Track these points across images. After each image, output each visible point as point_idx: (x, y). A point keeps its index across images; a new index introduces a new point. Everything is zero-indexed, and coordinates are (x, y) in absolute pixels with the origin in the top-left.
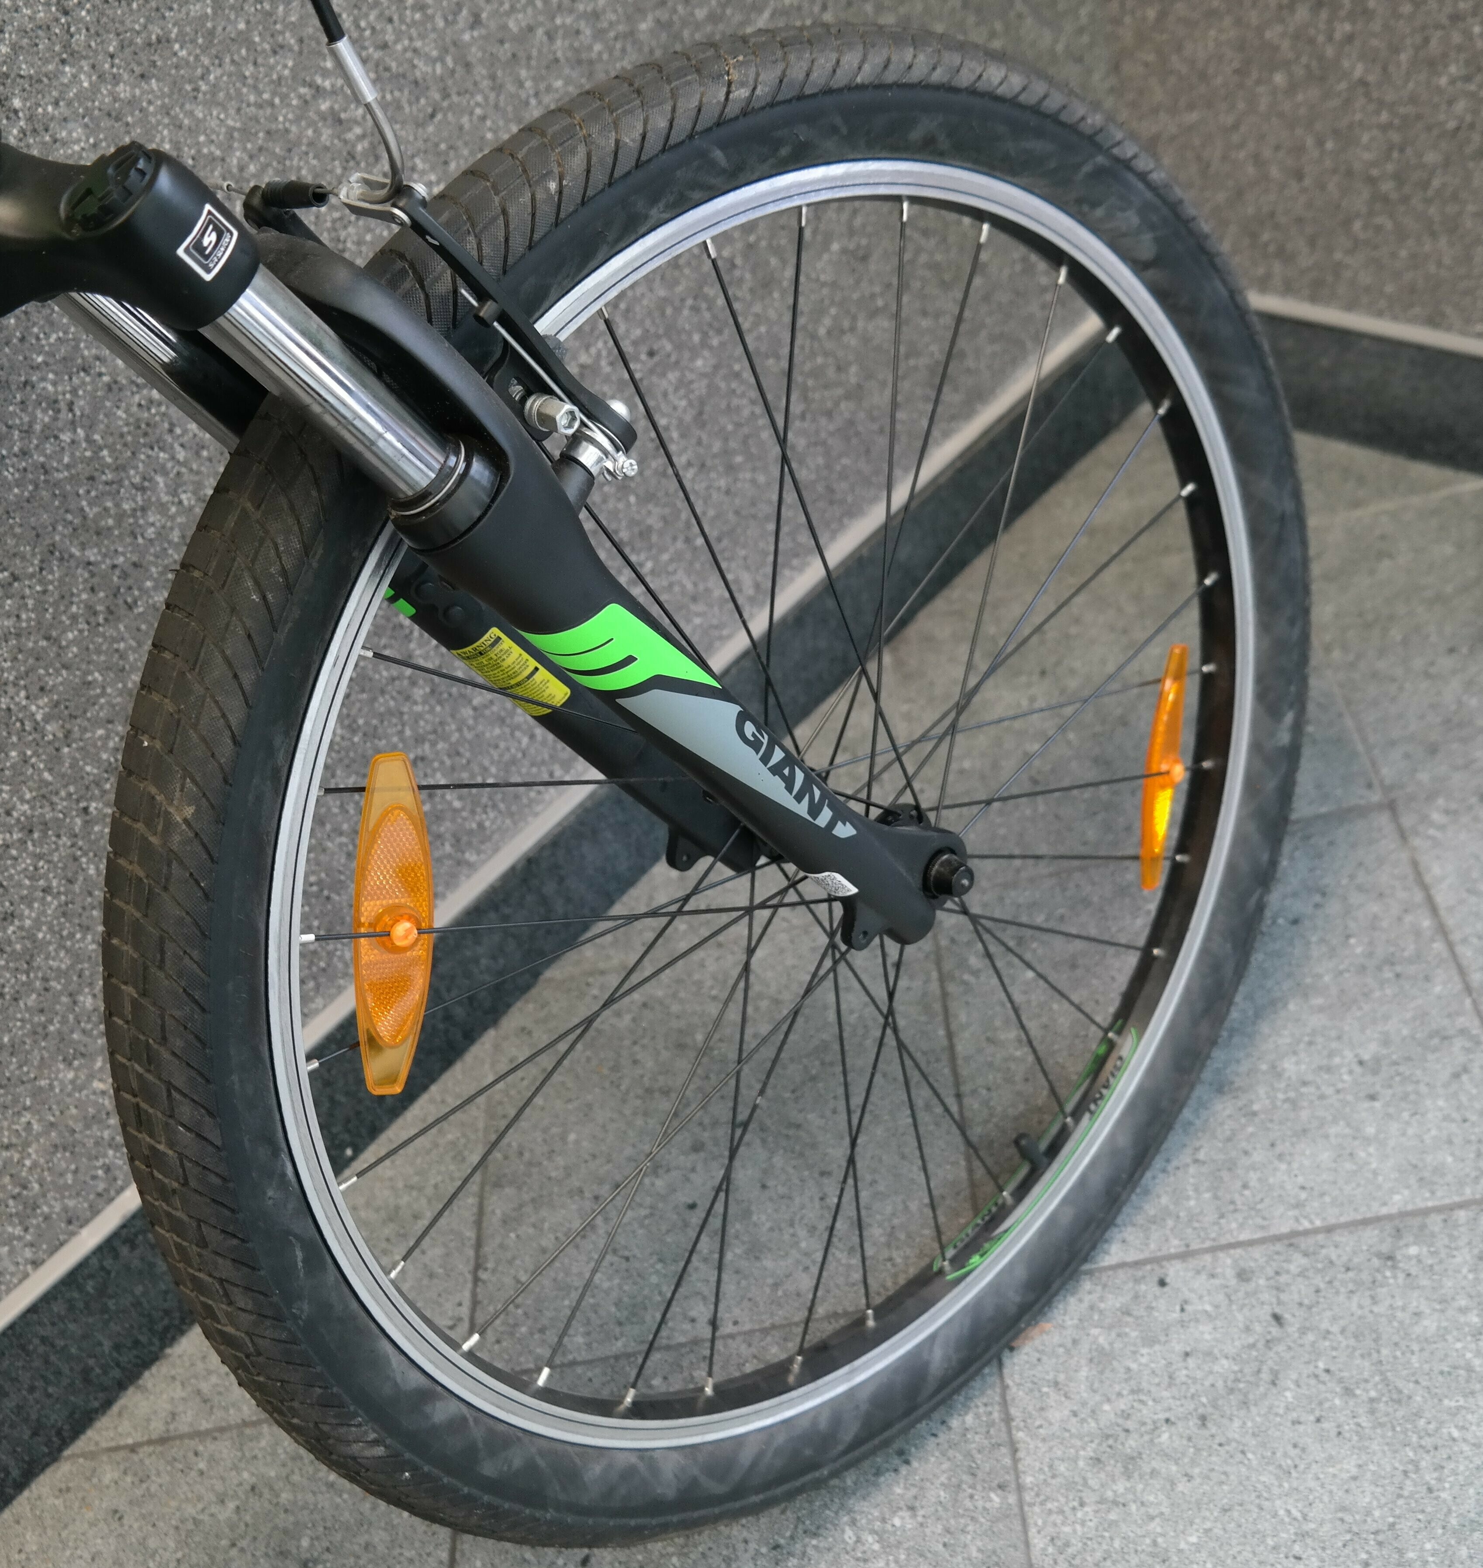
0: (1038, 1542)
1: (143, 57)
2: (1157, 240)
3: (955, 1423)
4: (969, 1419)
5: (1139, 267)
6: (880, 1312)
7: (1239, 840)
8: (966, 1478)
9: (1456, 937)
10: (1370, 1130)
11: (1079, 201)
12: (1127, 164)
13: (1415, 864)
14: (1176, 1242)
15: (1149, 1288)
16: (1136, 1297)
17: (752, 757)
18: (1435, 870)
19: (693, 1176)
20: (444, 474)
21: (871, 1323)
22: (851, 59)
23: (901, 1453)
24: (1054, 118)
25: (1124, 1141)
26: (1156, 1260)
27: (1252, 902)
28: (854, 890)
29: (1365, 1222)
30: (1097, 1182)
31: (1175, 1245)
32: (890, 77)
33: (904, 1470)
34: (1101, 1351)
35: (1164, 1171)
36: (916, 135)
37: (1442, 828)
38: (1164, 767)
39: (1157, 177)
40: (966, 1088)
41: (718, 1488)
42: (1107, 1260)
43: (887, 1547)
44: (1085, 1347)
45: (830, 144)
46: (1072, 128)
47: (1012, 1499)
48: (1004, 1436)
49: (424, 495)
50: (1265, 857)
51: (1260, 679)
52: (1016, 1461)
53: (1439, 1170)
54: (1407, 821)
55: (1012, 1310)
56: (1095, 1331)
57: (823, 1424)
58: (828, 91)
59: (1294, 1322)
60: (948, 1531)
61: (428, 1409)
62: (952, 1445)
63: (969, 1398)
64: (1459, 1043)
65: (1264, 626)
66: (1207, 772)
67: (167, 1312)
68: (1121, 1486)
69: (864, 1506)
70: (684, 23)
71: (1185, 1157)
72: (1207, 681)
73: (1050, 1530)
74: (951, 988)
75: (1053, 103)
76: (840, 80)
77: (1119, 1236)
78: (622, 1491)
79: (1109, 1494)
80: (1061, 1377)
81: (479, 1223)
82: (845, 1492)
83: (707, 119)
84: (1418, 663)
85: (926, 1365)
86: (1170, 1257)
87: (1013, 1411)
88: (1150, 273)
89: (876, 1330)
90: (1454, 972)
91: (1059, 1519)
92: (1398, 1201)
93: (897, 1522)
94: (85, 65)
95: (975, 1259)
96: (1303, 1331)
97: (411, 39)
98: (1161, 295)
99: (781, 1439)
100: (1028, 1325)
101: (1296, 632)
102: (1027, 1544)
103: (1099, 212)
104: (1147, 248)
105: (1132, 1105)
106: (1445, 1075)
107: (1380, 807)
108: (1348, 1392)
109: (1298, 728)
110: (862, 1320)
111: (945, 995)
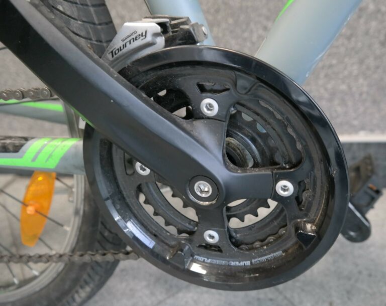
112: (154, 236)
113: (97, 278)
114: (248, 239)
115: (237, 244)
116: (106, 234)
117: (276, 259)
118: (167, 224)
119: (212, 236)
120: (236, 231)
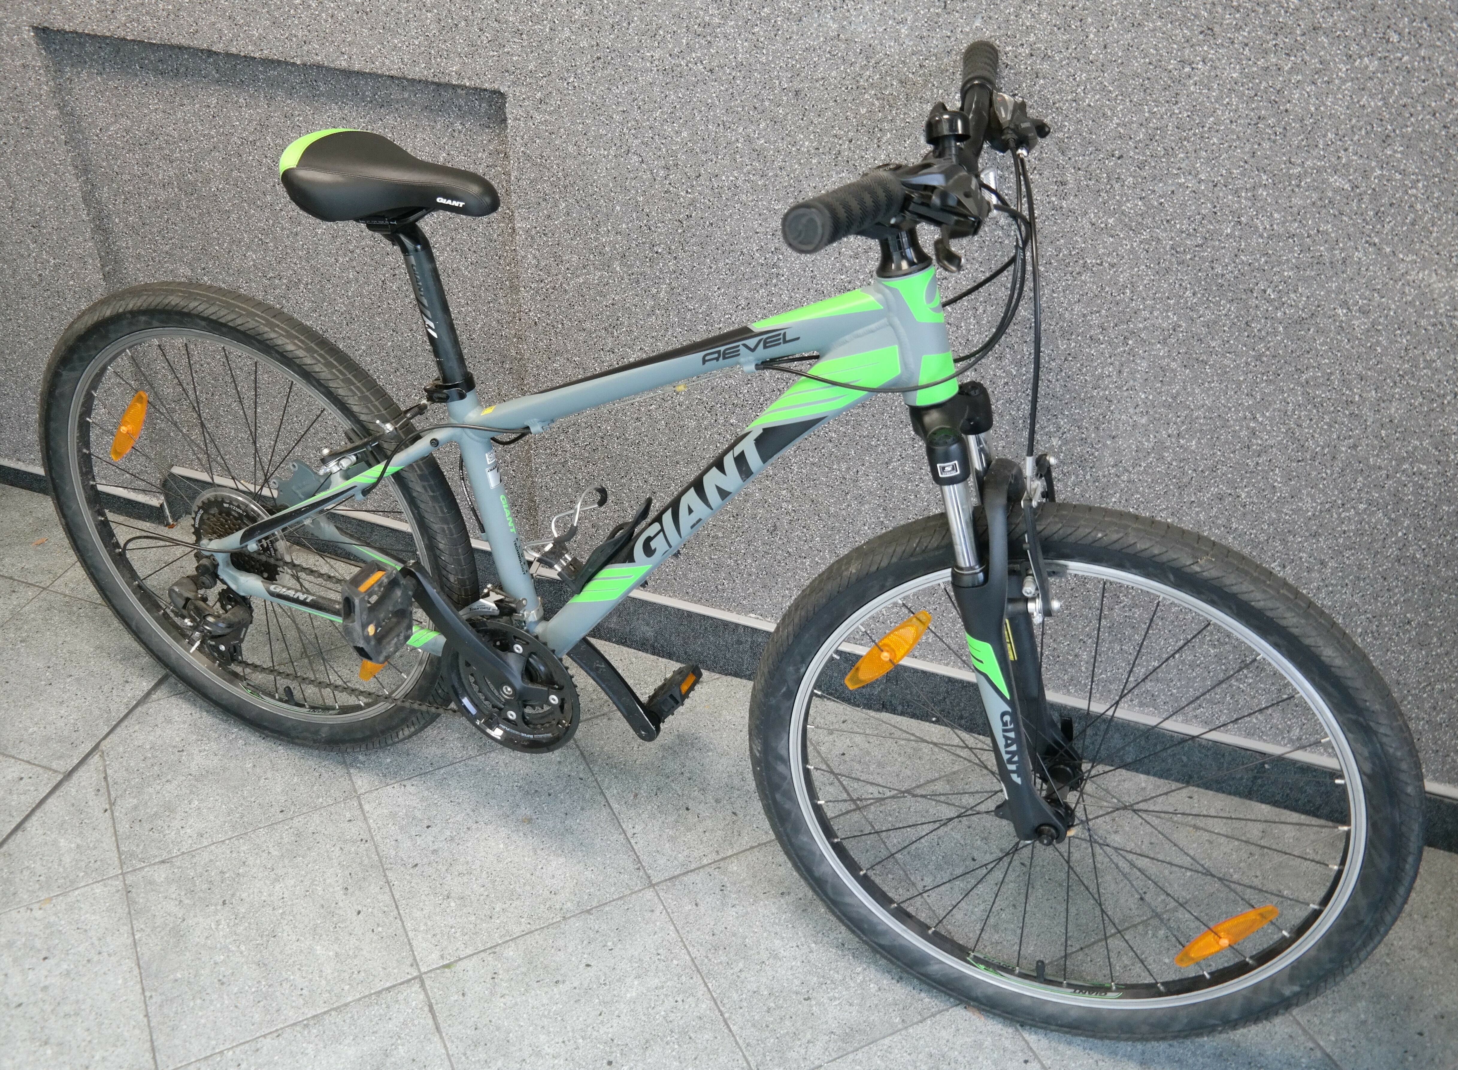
0: (887, 1041)
1: (1191, 362)
3: (923, 995)
4: (927, 1000)
5: (1361, 770)
6: (935, 933)
7: (1230, 998)
8: (901, 1007)
11: (1343, 723)
12: (1375, 733)
14: (1049, 1062)
15: (1021, 1057)
16: (1014, 1052)
17: (1000, 725)
19: (988, 854)
21: (930, 932)
23: (901, 978)
26: (1036, 1057)
28: (1006, 798)
30: (1049, 1010)
33: (894, 981)
34: (981, 1044)
35: (1085, 1049)
38: (1222, 934)
40: (1086, 950)
41: (830, 892)
42: (1026, 1035)
43: (860, 985)
44: (981, 1037)
47: (900, 1026)
48: (926, 1016)
51: (1298, 962)
52: (917, 1023)
56: (989, 1039)
57: (880, 928)
60: (876, 1006)
61: (779, 763)
62: (913, 997)
63: (936, 997)
67: (836, 690)
69: (873, 971)
71: (1096, 1056)
73: (894, 1045)
74: (1140, 928)
77: (1040, 1037)
78: (805, 853)
79: (918, 1064)
80: (962, 1031)
81: (928, 782)
82: (875, 962)
83: (1176, 564)
85: (929, 964)
86: (1040, 1062)
87: (938, 1016)
88: (1365, 778)
89: (928, 935)
91: (899, 1046)
93: (872, 986)
94: (1166, 349)
95: (982, 967)
97: (1315, 431)
98: (1366, 790)
99: (862, 911)
100: (974, 1006)
101: (1329, 966)
102: (884, 1037)
103: (1351, 736)
105: (1089, 1010)
109: (1297, 997)
110: (929, 928)
111: (1135, 926)
112: (476, 705)
113: (423, 722)
114: (536, 722)
115: (527, 723)
116: (440, 691)
117: (547, 738)
118: (486, 699)
119: (512, 715)
120: (529, 715)
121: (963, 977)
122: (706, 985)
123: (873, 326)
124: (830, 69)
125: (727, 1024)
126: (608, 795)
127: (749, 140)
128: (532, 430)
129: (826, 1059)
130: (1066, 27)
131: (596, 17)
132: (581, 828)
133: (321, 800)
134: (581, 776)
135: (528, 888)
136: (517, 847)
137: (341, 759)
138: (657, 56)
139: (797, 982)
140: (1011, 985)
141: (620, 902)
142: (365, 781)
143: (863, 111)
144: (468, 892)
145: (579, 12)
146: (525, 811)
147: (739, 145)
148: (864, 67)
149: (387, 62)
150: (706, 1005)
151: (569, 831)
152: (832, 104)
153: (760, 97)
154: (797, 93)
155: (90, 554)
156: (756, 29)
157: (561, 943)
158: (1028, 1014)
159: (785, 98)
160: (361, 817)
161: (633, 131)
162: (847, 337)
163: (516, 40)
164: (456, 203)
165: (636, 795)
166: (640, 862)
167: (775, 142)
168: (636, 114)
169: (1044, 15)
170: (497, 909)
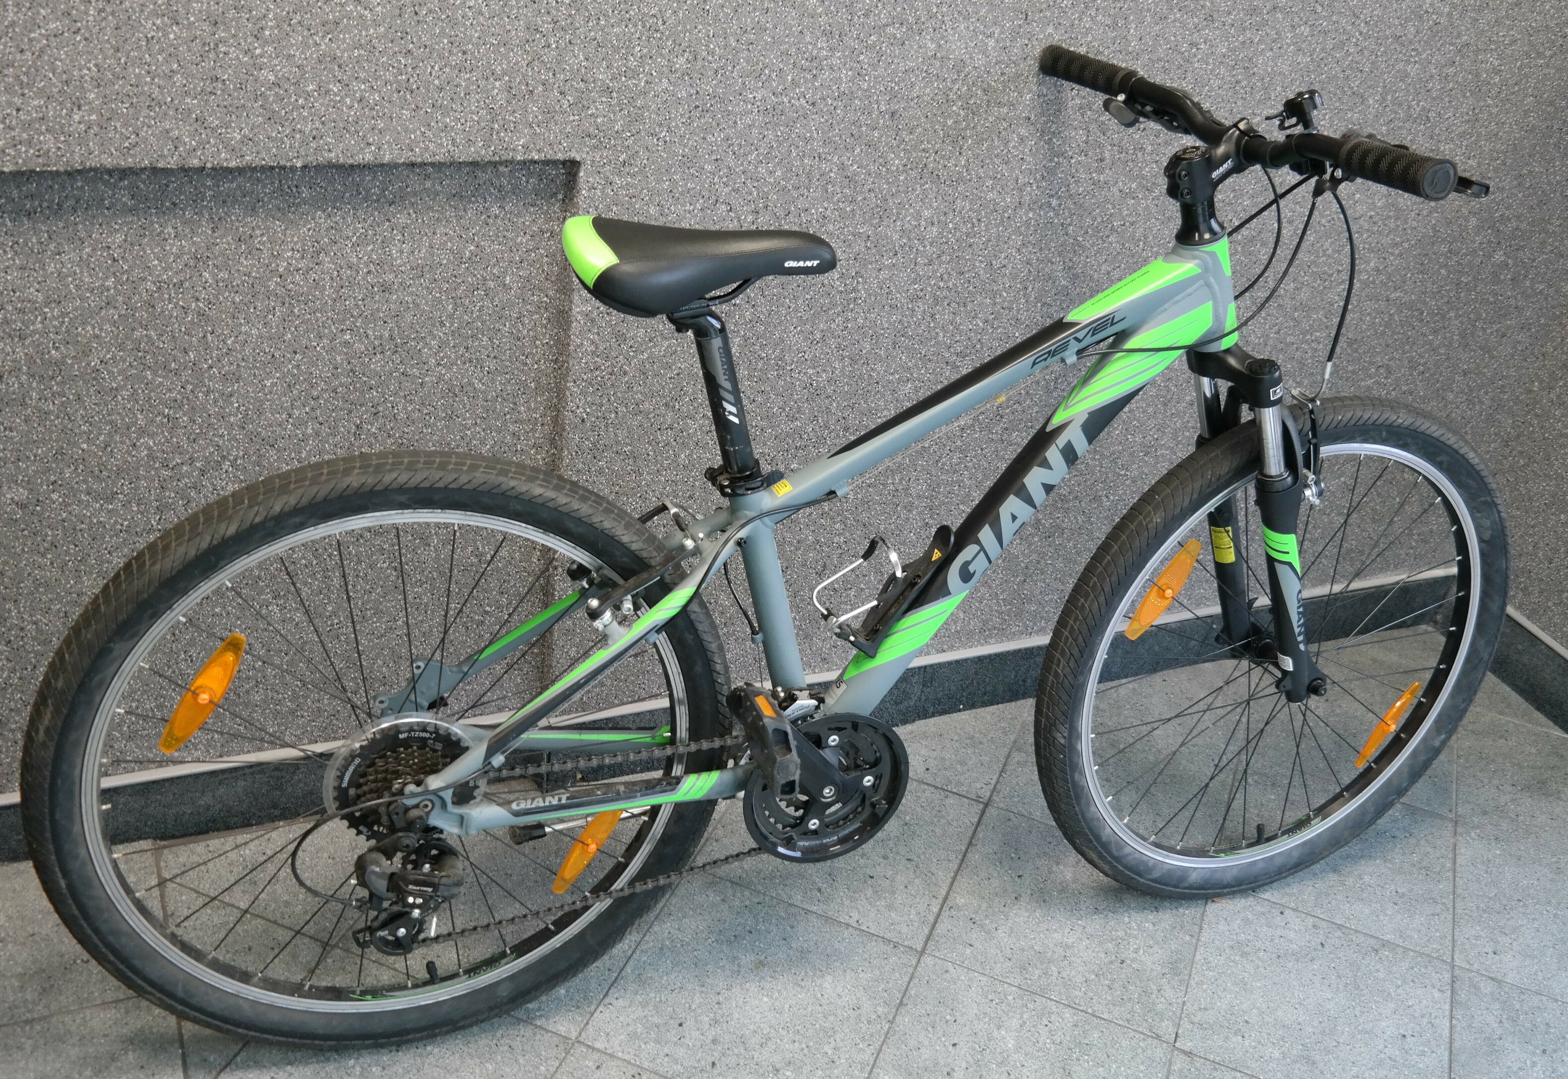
0: (1198, 957)
2: (1492, 535)
3: (1181, 910)
4: (1187, 912)
5: (1481, 540)
7: (1398, 771)
8: (1179, 926)
9: (1459, 875)
10: (1389, 912)
11: (1474, 508)
12: (1496, 505)
13: (1455, 845)
15: (1276, 912)
16: (1269, 912)
17: (1296, 604)
18: (1462, 850)
20: (1281, 475)
21: (1179, 848)
22: (1434, 428)
23: (1156, 908)
24: (1482, 478)
25: (1296, 854)
26: (1283, 906)
27: (1391, 799)
28: (1291, 669)
29: (1372, 936)
30: (1278, 862)
31: (1292, 905)
32: (1442, 439)
34: (1247, 919)
36: (1439, 459)
37: (1474, 840)
38: (1390, 722)
39: (1503, 515)
42: (1267, 895)
43: (1139, 929)
44: (1242, 915)
45: (1414, 448)
46: (1486, 484)
47: (1194, 941)
48: (1199, 923)
49: (1271, 477)
50: (1405, 785)
51: (1440, 715)
52: (1200, 932)
53: (1411, 937)
54: (1460, 830)
55: (1225, 882)
57: (1150, 864)
58: (1423, 433)
59: (1327, 949)
60: (1165, 937)
61: (1078, 741)
63: (1190, 906)
64: (1440, 906)
65: (1452, 696)
66: (1401, 738)
68: (1237, 958)
69: (1135, 915)
70: (1343, 368)
71: (1310, 883)
72: (1420, 703)
73: (1205, 956)
75: (1484, 473)
76: (1428, 432)
77: (1271, 892)
78: (1095, 823)
79: (1232, 958)
80: (1229, 919)
82: (1129, 908)
83: (1388, 422)
84: (1496, 782)
85: (1189, 876)
86: (1288, 908)
88: (1483, 545)
89: (1180, 851)
90: (1451, 885)
91: (1209, 955)
92: (1388, 937)
93: (1146, 925)
95: (1223, 855)
96: (1330, 953)
98: (1483, 554)
99: (1136, 856)
100: (1225, 896)
101: (1463, 706)
102: (1194, 955)
103: (1478, 515)
104: (1487, 535)
105: (1304, 844)
106: (1429, 913)
107: (1451, 820)
108: (1339, 977)
109: (1444, 743)
114: (835, 820)
115: (827, 826)
118: (777, 822)
119: (814, 824)
121: (1213, 871)
122: (1052, 1000)
123: (1190, 290)
124: (925, 87)
125: (1097, 1017)
126: (798, 904)
127: (842, 167)
128: (839, 493)
129: (1182, 994)
130: (1114, 26)
131: (700, 63)
132: (812, 943)
133: (542, 1068)
134: (756, 900)
135: (831, 1018)
136: (779, 991)
137: (509, 1019)
138: (760, 97)
139: (1103, 955)
140: (1245, 858)
141: (916, 981)
142: (566, 1023)
143: (950, 122)
144: (788, 1056)
145: (682, 60)
146: (747, 959)
147: (832, 175)
148: (954, 82)
149: (432, 146)
150: (1068, 1014)
151: (803, 953)
152: (923, 120)
153: (858, 124)
154: (893, 114)
155: (106, 915)
156: (862, 57)
157: (912, 1043)
158: (1265, 874)
159: (881, 121)
160: (604, 1057)
161: (725, 179)
162: (1166, 306)
163: (604, 99)
164: (809, 264)
165: (819, 890)
166: (889, 941)
167: (868, 165)
168: (730, 160)
169: (1099, 18)
170: (830, 1052)
